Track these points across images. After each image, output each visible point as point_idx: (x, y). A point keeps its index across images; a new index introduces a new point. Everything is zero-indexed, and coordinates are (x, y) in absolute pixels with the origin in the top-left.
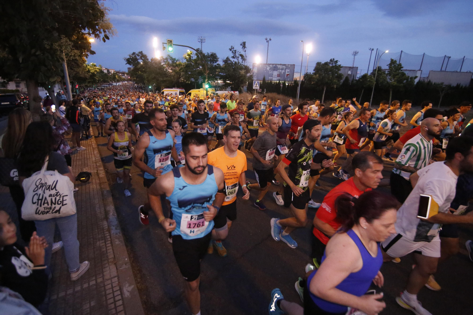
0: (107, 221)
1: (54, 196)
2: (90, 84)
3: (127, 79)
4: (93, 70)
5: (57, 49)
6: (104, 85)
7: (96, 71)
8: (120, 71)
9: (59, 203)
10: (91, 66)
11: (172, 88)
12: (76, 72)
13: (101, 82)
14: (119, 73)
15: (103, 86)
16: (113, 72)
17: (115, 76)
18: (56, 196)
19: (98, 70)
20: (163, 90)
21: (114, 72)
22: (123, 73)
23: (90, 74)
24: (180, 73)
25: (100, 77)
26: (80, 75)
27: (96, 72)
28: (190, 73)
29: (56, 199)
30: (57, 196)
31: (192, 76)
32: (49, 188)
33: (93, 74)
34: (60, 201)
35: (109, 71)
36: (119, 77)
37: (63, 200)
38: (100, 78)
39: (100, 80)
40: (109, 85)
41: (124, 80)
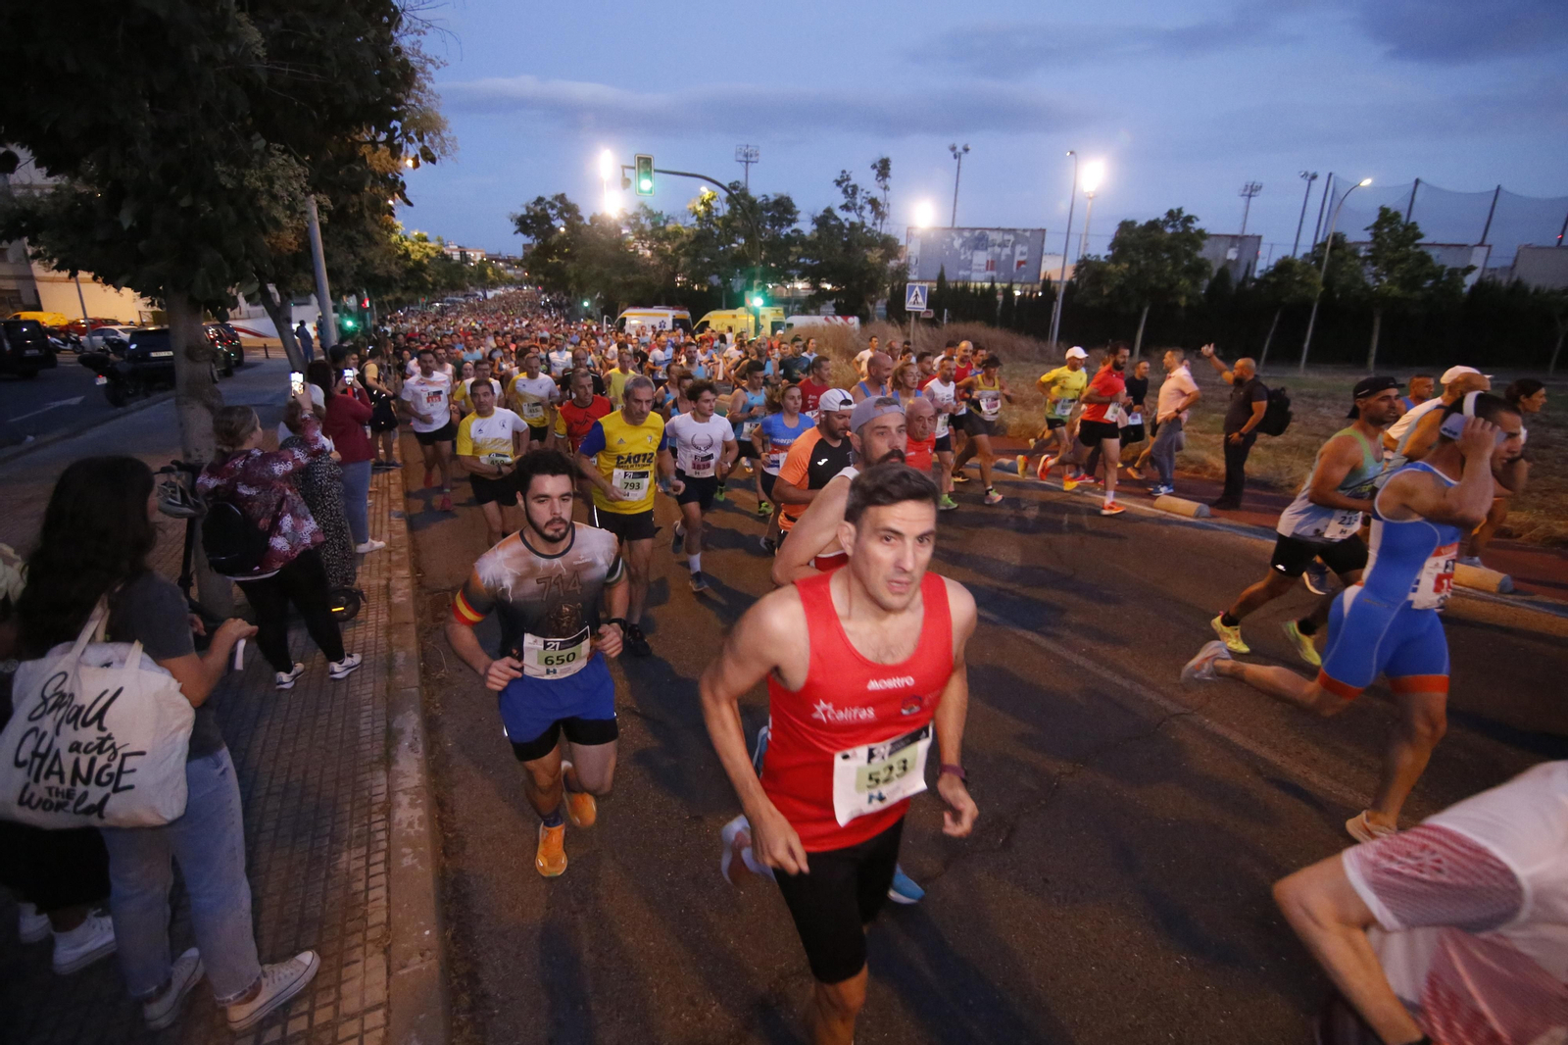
0: (388, 770)
1: (86, 751)
2: (411, 295)
3: (519, 279)
4: (419, 251)
5: (256, 191)
6: (450, 298)
7: (427, 255)
8: (500, 254)
9: (104, 779)
10: (414, 239)
11: (651, 307)
12: (363, 259)
13: (443, 288)
14: (497, 260)
15: (448, 301)
16: (478, 258)
17: (486, 270)
18: (95, 753)
19: (433, 254)
20: (622, 311)
21: (483, 258)
22: (508, 261)
23: (411, 263)
24: (678, 261)
25: (439, 274)
26: (376, 268)
27: (427, 258)
28: (706, 260)
29: (93, 761)
30: (100, 752)
31: (715, 270)
32: (76, 716)
33: (419, 263)
34: (107, 771)
35: (465, 255)
36: (497, 272)
37: (121, 770)
38: (439, 278)
39: (440, 282)
40: (466, 296)
41: (511, 282)
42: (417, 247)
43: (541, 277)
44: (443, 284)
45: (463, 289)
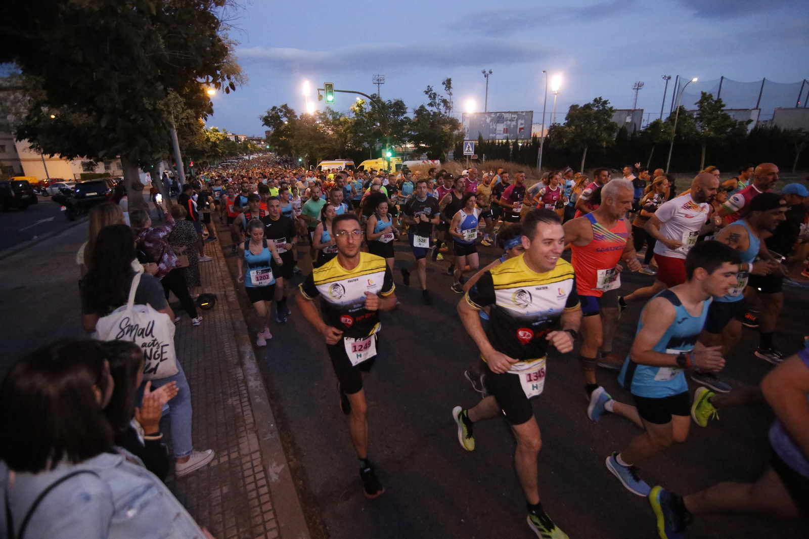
1: (149, 346)
2: (211, 160)
3: (264, 149)
5: (162, 110)
6: (230, 160)
8: (254, 137)
9: (157, 356)
10: (211, 131)
11: (334, 160)
12: (190, 142)
13: (226, 155)
14: (252, 140)
15: (229, 162)
16: (243, 140)
17: (247, 145)
18: (152, 347)
19: (221, 138)
20: (319, 163)
21: (245, 139)
22: (259, 140)
23: (210, 143)
24: (347, 136)
26: (196, 146)
27: (218, 140)
28: (361, 134)
29: (151, 350)
30: (154, 346)
31: (365, 139)
32: (142, 333)
33: (214, 143)
34: (157, 353)
35: (238, 138)
36: (253, 146)
37: (162, 353)
38: (225, 150)
39: (225, 152)
40: (238, 159)
41: (260, 151)
42: (213, 135)
43: (277, 147)
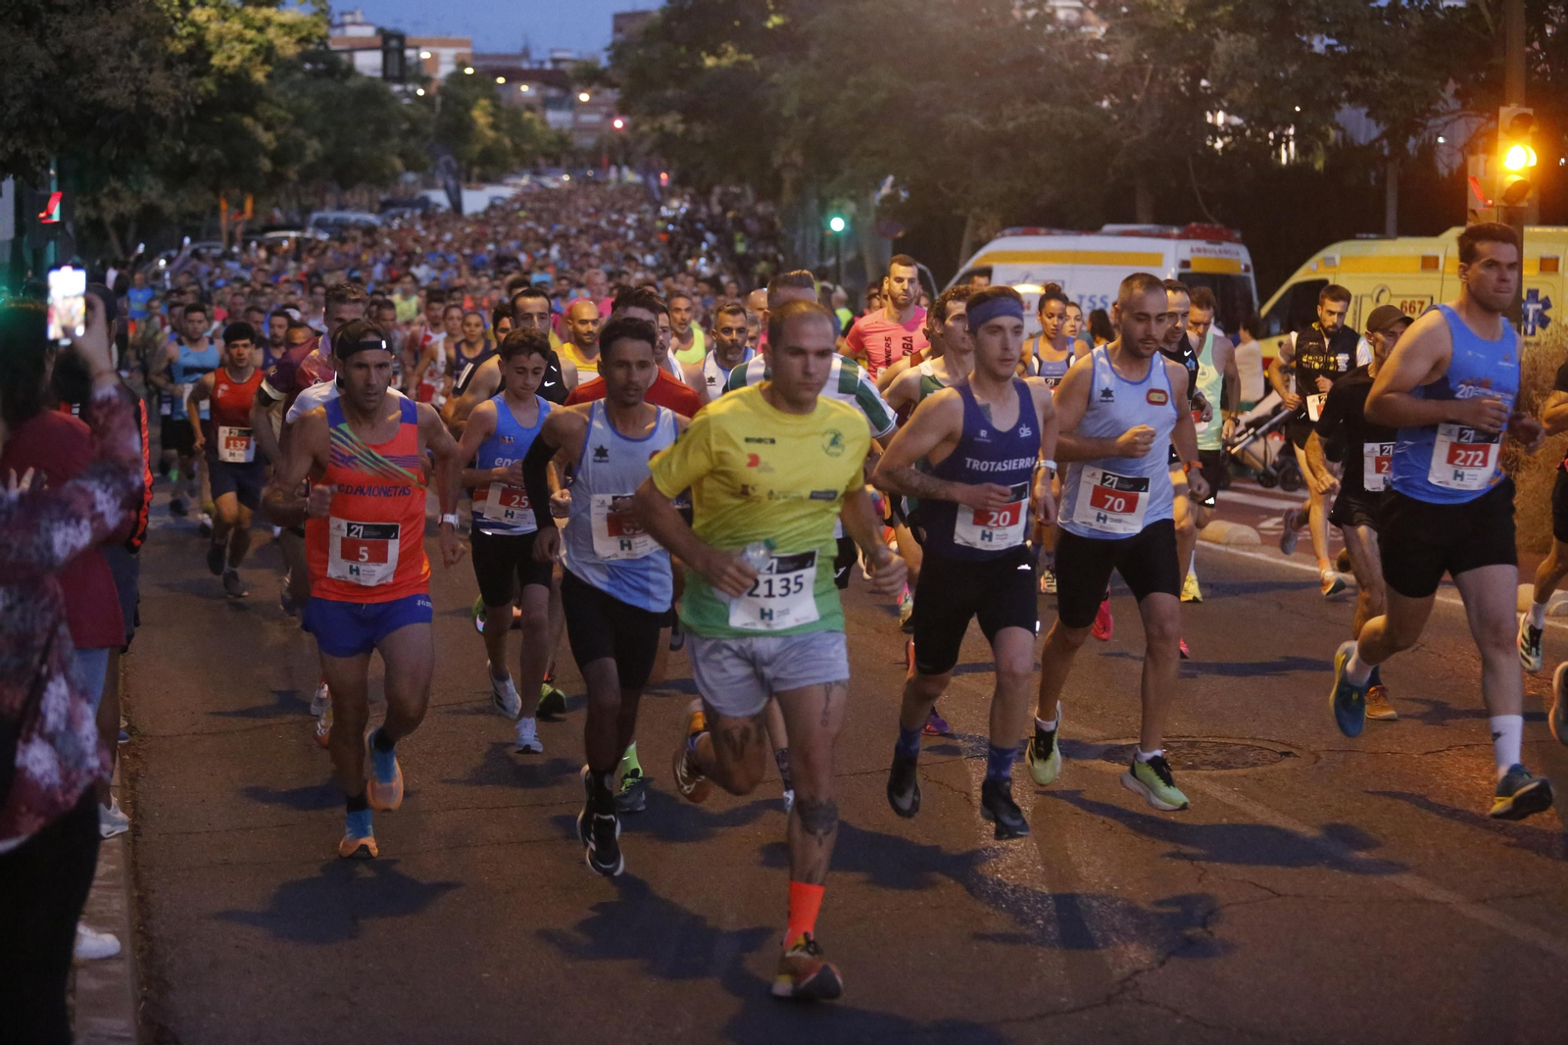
2: (191, 200)
3: (588, 142)
4: (241, 39)
6: (331, 215)
7: (267, 53)
8: (526, 54)
11: (1092, 227)
13: (308, 175)
14: (515, 76)
15: (320, 225)
16: (445, 69)
17: (468, 107)
19: (288, 48)
20: (978, 245)
21: (462, 64)
22: (559, 80)
23: (209, 84)
24: (1208, 48)
25: (300, 120)
27: (266, 61)
28: (1319, 44)
31: (1354, 80)
33: (236, 84)
35: (401, 58)
36: (509, 118)
38: (299, 133)
39: (300, 147)
40: (385, 206)
41: (559, 152)
42: (236, 26)
43: (672, 122)
44: (309, 157)
45: (380, 178)
